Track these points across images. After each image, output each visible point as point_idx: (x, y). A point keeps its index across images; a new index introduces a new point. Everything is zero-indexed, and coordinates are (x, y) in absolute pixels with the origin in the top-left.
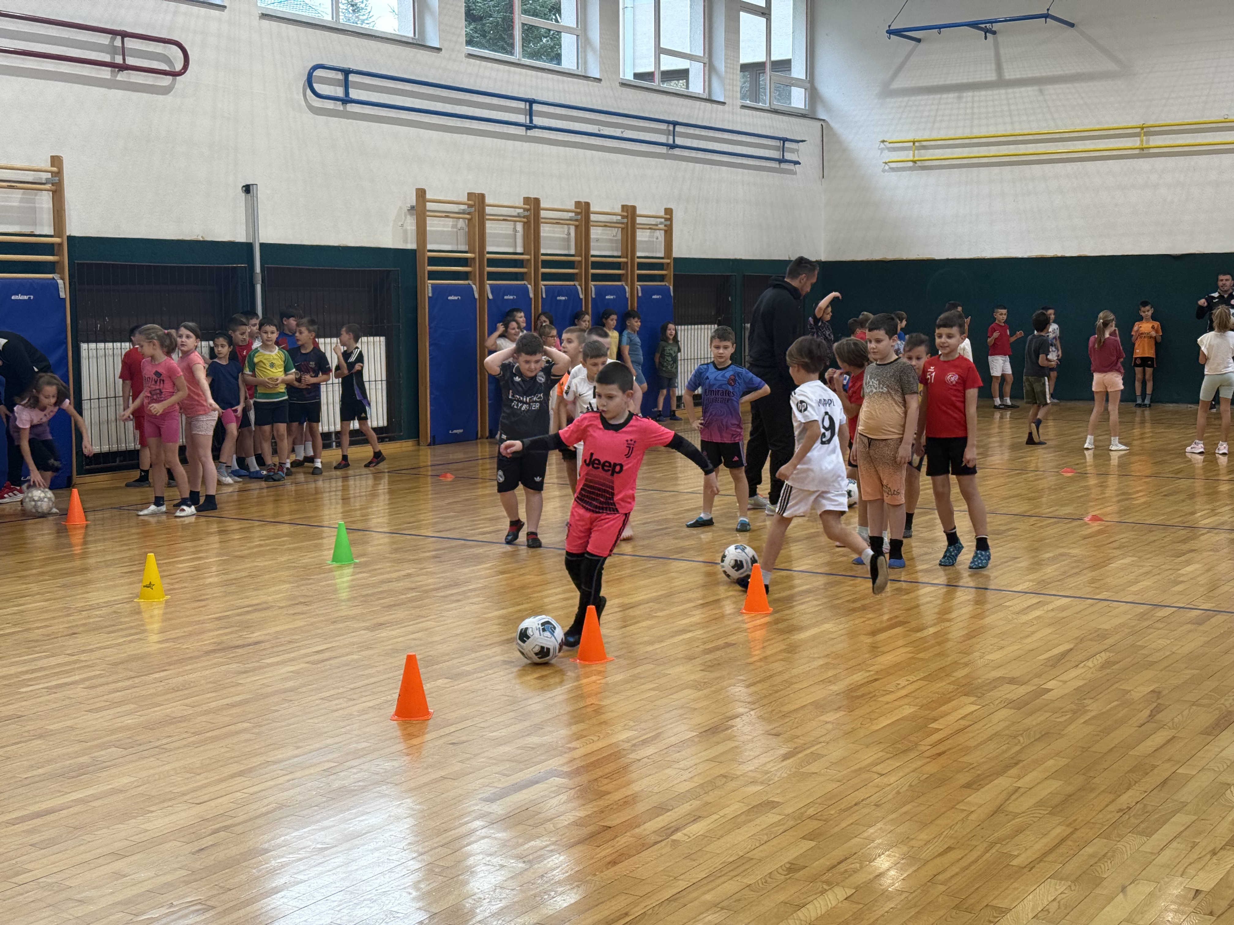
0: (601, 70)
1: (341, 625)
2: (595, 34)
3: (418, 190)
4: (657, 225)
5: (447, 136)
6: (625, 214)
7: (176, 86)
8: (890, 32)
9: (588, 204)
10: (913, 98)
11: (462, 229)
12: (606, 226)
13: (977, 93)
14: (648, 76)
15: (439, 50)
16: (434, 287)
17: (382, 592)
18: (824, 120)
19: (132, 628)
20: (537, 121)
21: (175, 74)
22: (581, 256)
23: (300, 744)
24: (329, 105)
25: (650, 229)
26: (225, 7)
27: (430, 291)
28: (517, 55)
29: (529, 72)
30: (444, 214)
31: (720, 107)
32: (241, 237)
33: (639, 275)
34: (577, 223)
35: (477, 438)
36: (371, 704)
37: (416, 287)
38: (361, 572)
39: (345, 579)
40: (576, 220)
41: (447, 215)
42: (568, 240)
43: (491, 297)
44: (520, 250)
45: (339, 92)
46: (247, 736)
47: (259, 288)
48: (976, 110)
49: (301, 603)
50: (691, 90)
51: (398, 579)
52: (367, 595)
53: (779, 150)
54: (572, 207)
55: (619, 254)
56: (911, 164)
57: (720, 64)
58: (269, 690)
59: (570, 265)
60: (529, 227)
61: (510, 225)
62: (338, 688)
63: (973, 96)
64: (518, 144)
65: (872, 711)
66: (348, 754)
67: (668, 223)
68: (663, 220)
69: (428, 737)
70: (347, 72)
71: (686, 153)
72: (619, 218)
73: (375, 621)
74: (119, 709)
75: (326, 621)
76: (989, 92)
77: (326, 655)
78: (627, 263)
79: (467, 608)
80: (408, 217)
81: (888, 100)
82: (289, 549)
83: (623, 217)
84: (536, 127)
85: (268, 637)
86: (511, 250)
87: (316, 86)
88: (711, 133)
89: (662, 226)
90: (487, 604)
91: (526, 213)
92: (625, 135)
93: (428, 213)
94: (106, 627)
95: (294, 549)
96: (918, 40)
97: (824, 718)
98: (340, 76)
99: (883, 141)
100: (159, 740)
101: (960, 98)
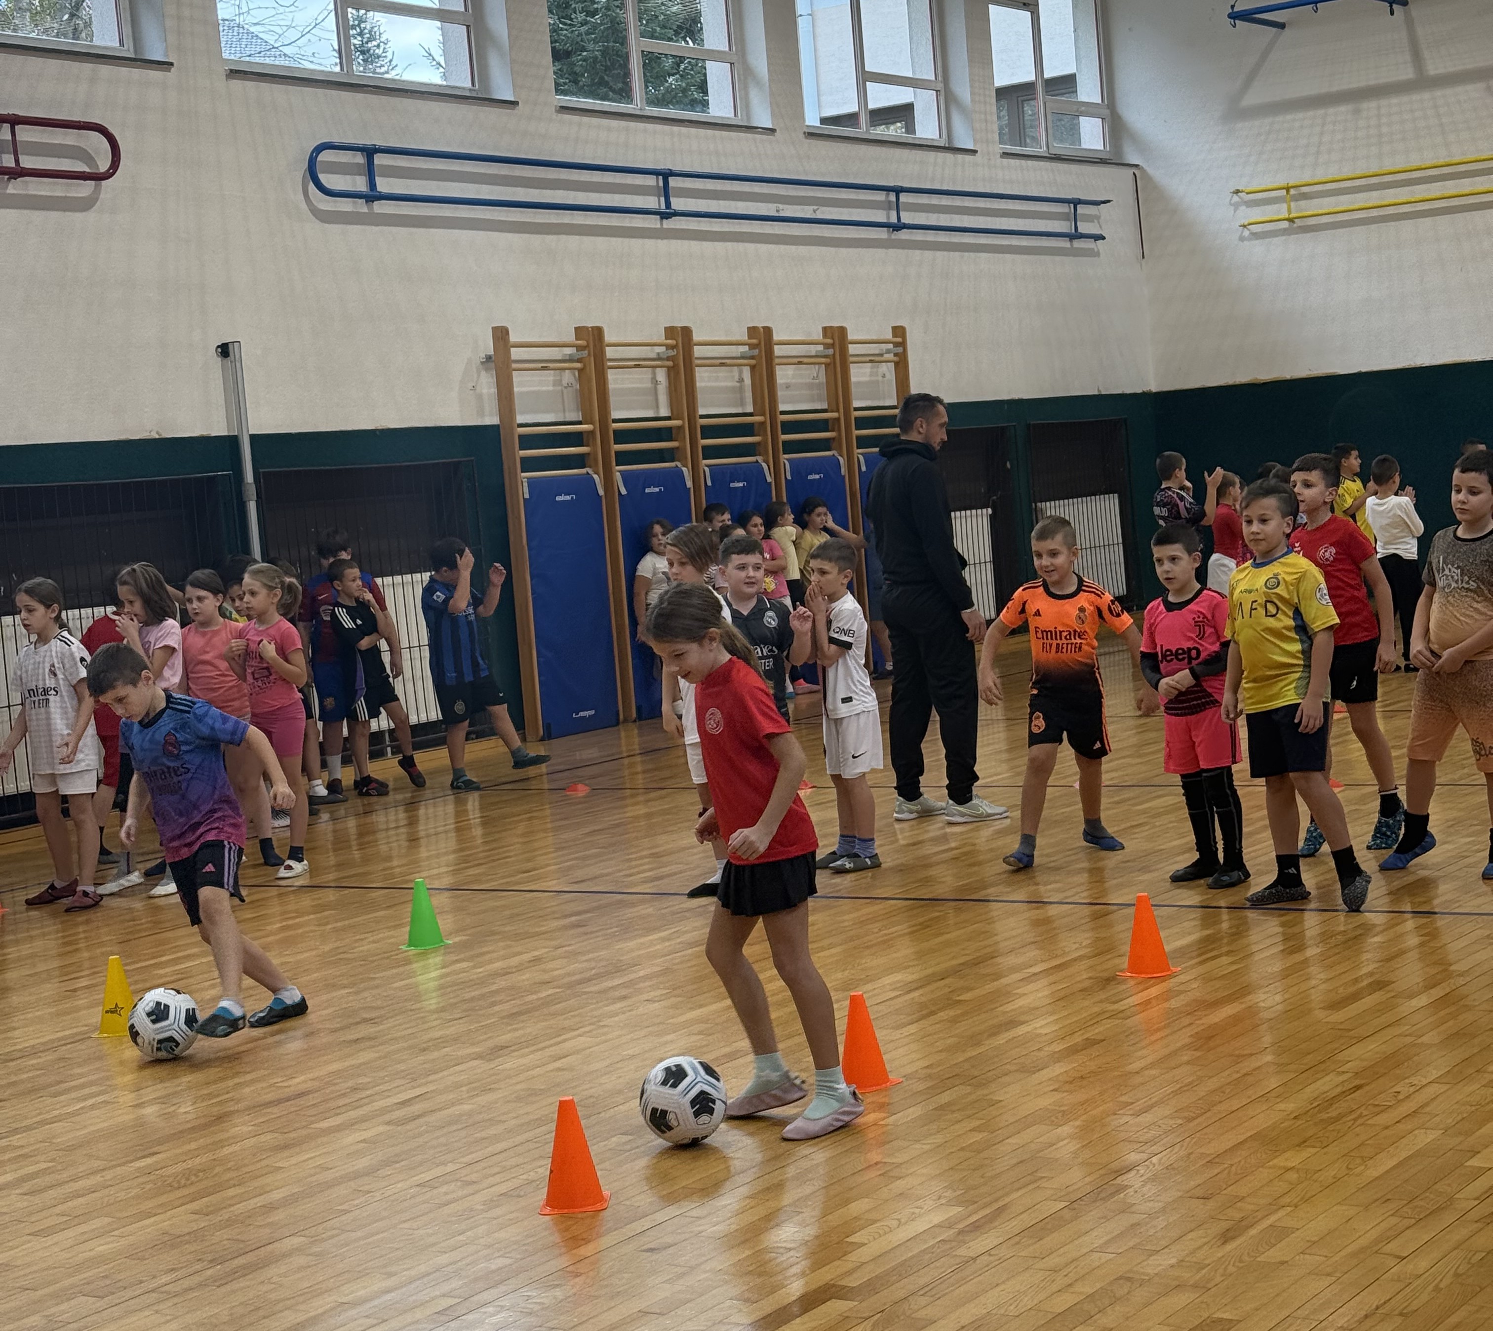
0: (773, 115)
1: (435, 1054)
2: (759, 61)
3: (494, 329)
4: (881, 355)
5: (536, 240)
6: (829, 341)
7: (102, 196)
8: (1235, 16)
9: (768, 331)
10: (1280, 118)
11: (569, 386)
12: (800, 363)
13: (1384, 102)
14: (851, 119)
15: (514, 104)
16: (532, 482)
17: (497, 992)
18: (1137, 166)
19: (91, 1084)
20: (678, 204)
21: (99, 178)
22: (763, 414)
23: (393, 1269)
24: (345, 205)
25: (871, 361)
26: (172, 64)
27: (526, 490)
28: (638, 104)
29: (659, 127)
30: (540, 365)
31: (968, 158)
32: (219, 429)
33: (859, 438)
34: (753, 362)
35: (617, 723)
36: (503, 1188)
37: (503, 485)
38: (458, 961)
39: (433, 974)
40: (752, 358)
41: (544, 366)
42: (741, 389)
43: (624, 492)
44: (664, 412)
45: (360, 184)
46: (301, 1260)
47: (252, 507)
48: (1385, 130)
49: (365, 1020)
50: (919, 134)
51: (520, 968)
52: (472, 999)
53: (1068, 220)
54: (745, 338)
55: (825, 406)
56: (1285, 224)
57: (963, 90)
58: (329, 1175)
59: (747, 429)
60: (677, 373)
61: (645, 373)
62: (444, 1164)
63: (1379, 108)
64: (649, 243)
65: (1362, 1144)
66: (476, 1280)
67: (900, 350)
68: (891, 346)
69: (606, 1241)
70: (370, 152)
71: (919, 235)
72: (820, 348)
73: (490, 1044)
74: (84, 1228)
75: (410, 1047)
76: (1405, 99)
77: (416, 1108)
78: (838, 419)
79: (641, 1010)
80: (483, 373)
81: (1239, 125)
82: (336, 930)
83: (827, 346)
84: (676, 214)
85: (316, 1084)
86: (650, 414)
87: (323, 178)
88: (958, 201)
89: (890, 356)
90: (673, 1000)
91: (671, 353)
92: (819, 216)
93: (514, 366)
94: (51, 1085)
95: (343, 929)
96: (1282, 26)
97: (1280, 1161)
98: (359, 159)
99: (1237, 192)
100: (154, 1277)
101: (1357, 112)
